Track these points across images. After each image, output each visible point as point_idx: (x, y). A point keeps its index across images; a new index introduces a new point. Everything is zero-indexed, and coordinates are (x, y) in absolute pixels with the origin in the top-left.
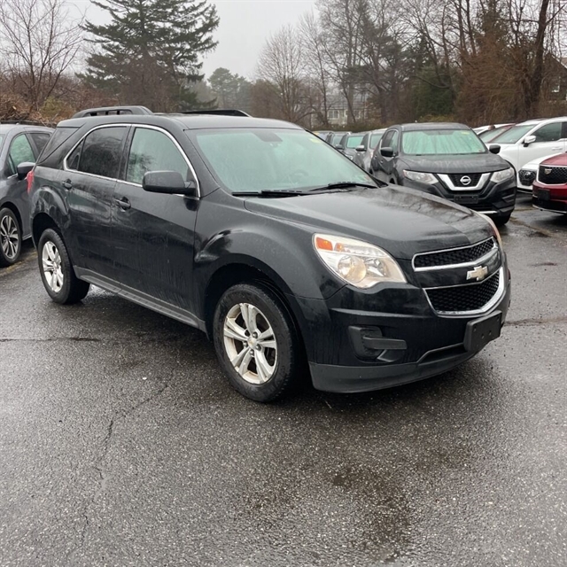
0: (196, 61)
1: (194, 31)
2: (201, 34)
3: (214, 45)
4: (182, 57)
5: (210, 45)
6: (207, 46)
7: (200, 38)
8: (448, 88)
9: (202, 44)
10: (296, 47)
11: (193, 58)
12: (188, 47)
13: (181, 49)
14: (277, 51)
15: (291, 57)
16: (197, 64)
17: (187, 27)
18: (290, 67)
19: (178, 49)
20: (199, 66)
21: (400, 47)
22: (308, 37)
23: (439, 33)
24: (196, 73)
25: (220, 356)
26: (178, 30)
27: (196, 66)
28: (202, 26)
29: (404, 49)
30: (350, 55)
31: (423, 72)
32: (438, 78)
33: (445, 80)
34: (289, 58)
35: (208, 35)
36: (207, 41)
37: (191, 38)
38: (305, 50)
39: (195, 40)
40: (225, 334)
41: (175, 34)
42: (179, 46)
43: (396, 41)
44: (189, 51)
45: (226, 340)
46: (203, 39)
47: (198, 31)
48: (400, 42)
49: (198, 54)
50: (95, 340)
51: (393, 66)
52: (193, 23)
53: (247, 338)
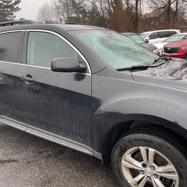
0: (13, 15)
1: (11, 4)
2: (14, 5)
3: (19, 9)
4: (8, 14)
5: (18, 9)
6: (17, 9)
7: (14, 6)
8: (104, 24)
9: (15, 9)
10: (51, 10)
11: (12, 14)
12: (10, 10)
13: (7, 11)
14: (44, 11)
15: (49, 13)
16: (14, 16)
17: (9, 2)
18: (49, 17)
19: (6, 11)
20: (15, 17)
21: (86, 10)
22: (54, 7)
23: (100, 5)
24: (13, 19)
25: (119, 178)
26: (5, 4)
27: (13, 17)
28: (14, 2)
29: (87, 11)
30: (68, 13)
31: (95, 18)
32: (101, 20)
33: (103, 21)
34: (48, 14)
35: (17, 6)
36: (17, 8)
37: (11, 7)
38: (54, 11)
39: (12, 7)
40: (122, 164)
41: (4, 5)
42: (6, 9)
43: (84, 8)
44: (10, 11)
45: (123, 168)
46: (15, 7)
47: (13, 4)
48: (85, 9)
49: (14, 12)
50: (14, 161)
51: (84, 17)
52: (11, 1)
53: (143, 169)
